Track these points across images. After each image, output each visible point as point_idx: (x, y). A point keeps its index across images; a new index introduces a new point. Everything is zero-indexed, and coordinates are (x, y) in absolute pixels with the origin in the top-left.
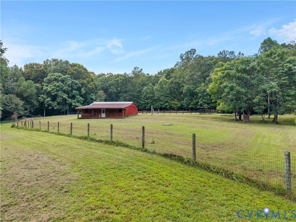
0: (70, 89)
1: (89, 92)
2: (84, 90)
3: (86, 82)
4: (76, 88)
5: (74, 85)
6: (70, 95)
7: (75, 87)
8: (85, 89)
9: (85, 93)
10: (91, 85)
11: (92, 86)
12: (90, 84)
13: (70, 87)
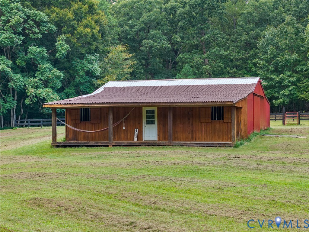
0: (18, 39)
1: (82, 50)
2: (64, 43)
3: (70, 15)
4: (40, 36)
5: (33, 27)
6: (19, 62)
7: (37, 33)
8: (68, 41)
9: (68, 52)
10: (86, 26)
11: (89, 30)
12: (84, 22)
13: (19, 34)
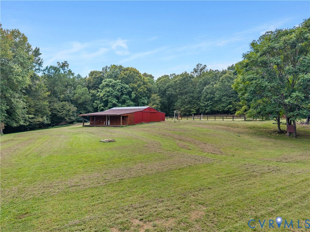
1: (141, 96)
2: (134, 94)
3: (136, 86)
4: (126, 92)
5: (124, 90)
6: (120, 100)
9: (135, 97)
11: (142, 90)
12: (141, 87)
13: (120, 92)
